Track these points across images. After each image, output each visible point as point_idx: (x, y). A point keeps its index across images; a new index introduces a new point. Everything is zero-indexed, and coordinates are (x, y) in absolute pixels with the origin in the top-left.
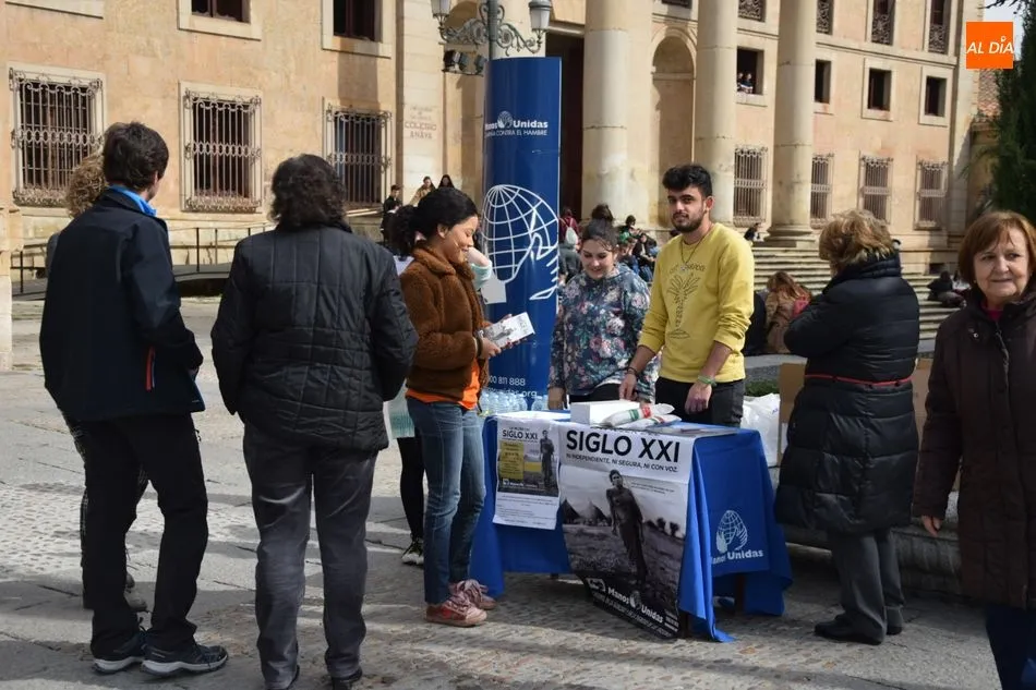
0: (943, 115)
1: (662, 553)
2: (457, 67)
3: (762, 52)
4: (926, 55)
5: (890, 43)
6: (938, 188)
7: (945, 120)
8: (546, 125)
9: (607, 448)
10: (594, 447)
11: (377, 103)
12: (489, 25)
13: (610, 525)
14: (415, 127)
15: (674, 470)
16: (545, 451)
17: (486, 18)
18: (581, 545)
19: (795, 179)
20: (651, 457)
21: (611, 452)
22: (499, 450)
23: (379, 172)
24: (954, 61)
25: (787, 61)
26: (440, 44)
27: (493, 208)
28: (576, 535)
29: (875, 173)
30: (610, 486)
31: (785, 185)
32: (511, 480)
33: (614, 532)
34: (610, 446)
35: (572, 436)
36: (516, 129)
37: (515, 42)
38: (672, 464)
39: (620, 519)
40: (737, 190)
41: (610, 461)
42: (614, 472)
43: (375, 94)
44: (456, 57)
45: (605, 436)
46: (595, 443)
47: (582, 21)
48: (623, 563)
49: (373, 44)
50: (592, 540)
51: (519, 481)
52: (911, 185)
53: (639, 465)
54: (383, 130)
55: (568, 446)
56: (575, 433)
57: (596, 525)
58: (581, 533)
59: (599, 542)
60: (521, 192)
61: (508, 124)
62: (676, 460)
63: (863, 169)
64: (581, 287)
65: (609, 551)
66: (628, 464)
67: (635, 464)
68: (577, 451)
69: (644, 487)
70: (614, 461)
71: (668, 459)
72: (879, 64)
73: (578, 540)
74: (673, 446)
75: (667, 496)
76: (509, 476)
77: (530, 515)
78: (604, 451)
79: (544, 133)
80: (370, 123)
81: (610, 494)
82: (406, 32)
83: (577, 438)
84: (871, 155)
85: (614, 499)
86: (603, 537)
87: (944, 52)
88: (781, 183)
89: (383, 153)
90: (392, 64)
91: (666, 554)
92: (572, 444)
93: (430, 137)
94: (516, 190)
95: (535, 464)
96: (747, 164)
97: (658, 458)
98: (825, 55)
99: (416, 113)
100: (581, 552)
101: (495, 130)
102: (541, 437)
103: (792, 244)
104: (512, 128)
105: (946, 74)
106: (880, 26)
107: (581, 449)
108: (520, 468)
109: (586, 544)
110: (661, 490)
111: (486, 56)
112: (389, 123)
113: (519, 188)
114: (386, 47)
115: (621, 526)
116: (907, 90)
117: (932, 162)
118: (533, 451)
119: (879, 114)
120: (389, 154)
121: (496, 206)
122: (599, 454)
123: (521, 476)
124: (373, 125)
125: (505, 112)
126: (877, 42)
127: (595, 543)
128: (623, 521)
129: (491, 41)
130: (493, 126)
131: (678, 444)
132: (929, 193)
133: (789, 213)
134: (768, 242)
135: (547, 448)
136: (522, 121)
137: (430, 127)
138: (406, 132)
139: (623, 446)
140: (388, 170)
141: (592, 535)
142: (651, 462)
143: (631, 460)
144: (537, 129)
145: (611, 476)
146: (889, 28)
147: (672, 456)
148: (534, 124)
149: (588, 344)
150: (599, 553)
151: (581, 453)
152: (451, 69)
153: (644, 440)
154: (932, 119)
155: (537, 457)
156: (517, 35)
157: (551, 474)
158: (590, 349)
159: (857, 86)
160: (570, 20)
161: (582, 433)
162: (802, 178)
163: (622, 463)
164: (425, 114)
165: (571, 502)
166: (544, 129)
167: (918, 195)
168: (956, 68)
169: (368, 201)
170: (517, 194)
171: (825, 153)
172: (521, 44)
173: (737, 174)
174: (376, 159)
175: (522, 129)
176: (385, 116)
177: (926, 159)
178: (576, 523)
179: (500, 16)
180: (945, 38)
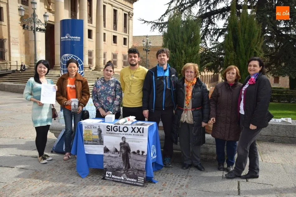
0: (126, 45)
1: (138, 160)
2: (26, 28)
3: (92, 30)
4: (123, 33)
5: (116, 30)
6: (126, 59)
7: (127, 46)
8: (80, 38)
9: (120, 130)
10: (116, 130)
11: (3, 36)
12: (34, 19)
13: (119, 154)
14: (13, 42)
15: (143, 135)
16: (99, 132)
17: (33, 17)
18: (108, 160)
19: (100, 57)
20: (135, 132)
21: (122, 131)
22: (83, 133)
23: (4, 53)
24: (128, 35)
25: (98, 32)
26: (19, 23)
27: (64, 61)
28: (107, 157)
29: (115, 56)
30: (121, 141)
31: (98, 58)
32: (88, 141)
33: (120, 156)
34: (121, 130)
35: (108, 127)
36: (71, 39)
37: (40, 24)
38: (142, 134)
39: (122, 152)
40: (89, 59)
41: (122, 134)
42: (123, 137)
43: (2, 34)
44: (26, 26)
45: (119, 127)
46: (116, 129)
47: (54, 21)
48: (121, 165)
49: (1, 22)
50: (112, 158)
51: (91, 141)
52: (121, 59)
53: (131, 135)
54: (5, 43)
55: (107, 130)
56: (109, 126)
57: (114, 154)
58: (109, 156)
59: (114, 159)
60: (73, 56)
61: (69, 37)
62: (143, 132)
63: (112, 55)
64: (102, 82)
65: (117, 162)
66: (127, 134)
67: (130, 134)
68: (110, 131)
69: (133, 141)
70: (123, 134)
71: (140, 133)
72: (115, 34)
73: (108, 158)
74: (142, 129)
75: (141, 143)
76: (87, 140)
77: (96, 150)
78: (119, 131)
79: (79, 40)
80: (1, 41)
81: (121, 144)
82: (10, 20)
83: (110, 128)
84: (114, 52)
85: (122, 146)
86: (116, 157)
87: (126, 33)
88: (97, 58)
89: (5, 48)
90: (7, 27)
91: (140, 160)
92: (108, 130)
93: (17, 45)
94: (71, 55)
95: (96, 136)
96: (90, 54)
97: (137, 132)
98: (105, 32)
99: (13, 39)
100: (108, 162)
101: (65, 39)
102: (98, 128)
103: (100, 70)
104: (70, 38)
105: (127, 37)
106: (115, 27)
107: (111, 131)
108: (91, 137)
109: (110, 160)
110: (138, 142)
111: (33, 26)
112: (6, 41)
113: (72, 55)
114: (5, 23)
115: (122, 154)
116: (120, 40)
117: (125, 54)
118: (95, 132)
119: (115, 44)
120: (7, 49)
121: (65, 60)
122: (118, 132)
123: (92, 140)
124: (2, 41)
125: (68, 34)
126: (114, 30)
127: (113, 159)
128: (123, 153)
129: (34, 23)
130: (64, 38)
131: (143, 128)
132: (125, 61)
133: (99, 64)
134: (95, 70)
135: (100, 131)
136: (73, 36)
137: (18, 43)
138: (11, 44)
139: (126, 129)
140: (7, 52)
141: (112, 157)
142: (135, 134)
143: (129, 134)
144: (77, 39)
145: (122, 138)
146: (116, 27)
147: (142, 132)
148: (76, 38)
149: (106, 99)
150: (113, 162)
151: (111, 132)
152: (25, 29)
153: (132, 127)
154: (125, 46)
155: (97, 134)
156: (41, 22)
157: (101, 138)
158: (107, 100)
159: (111, 38)
160: (51, 20)
161: (112, 126)
162: (102, 57)
163: (126, 134)
164: (16, 39)
165: (108, 147)
166: (79, 39)
167: (123, 61)
168: (129, 36)
169: (2, 60)
170: (72, 57)
171: (105, 52)
172: (42, 24)
173: (89, 56)
174: (3, 50)
175: (73, 39)
176: (5, 39)
177: (124, 54)
178: (108, 153)
179: (36, 17)
180: (126, 30)
